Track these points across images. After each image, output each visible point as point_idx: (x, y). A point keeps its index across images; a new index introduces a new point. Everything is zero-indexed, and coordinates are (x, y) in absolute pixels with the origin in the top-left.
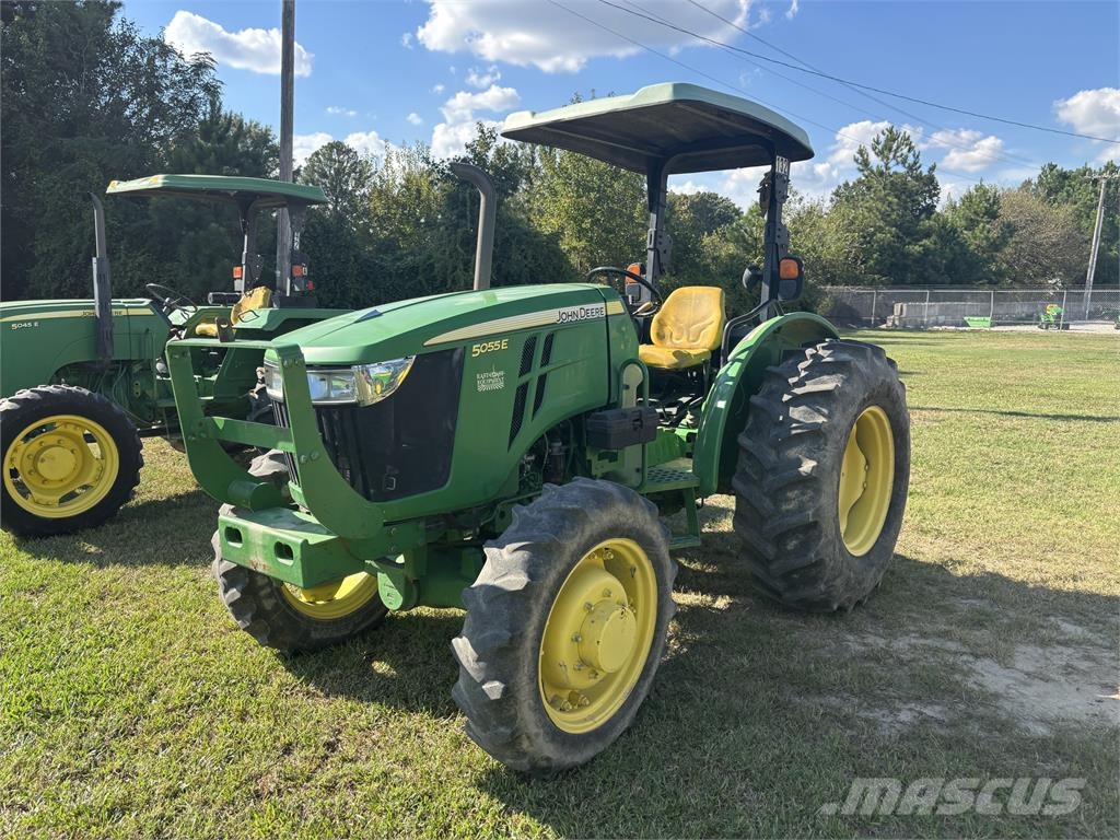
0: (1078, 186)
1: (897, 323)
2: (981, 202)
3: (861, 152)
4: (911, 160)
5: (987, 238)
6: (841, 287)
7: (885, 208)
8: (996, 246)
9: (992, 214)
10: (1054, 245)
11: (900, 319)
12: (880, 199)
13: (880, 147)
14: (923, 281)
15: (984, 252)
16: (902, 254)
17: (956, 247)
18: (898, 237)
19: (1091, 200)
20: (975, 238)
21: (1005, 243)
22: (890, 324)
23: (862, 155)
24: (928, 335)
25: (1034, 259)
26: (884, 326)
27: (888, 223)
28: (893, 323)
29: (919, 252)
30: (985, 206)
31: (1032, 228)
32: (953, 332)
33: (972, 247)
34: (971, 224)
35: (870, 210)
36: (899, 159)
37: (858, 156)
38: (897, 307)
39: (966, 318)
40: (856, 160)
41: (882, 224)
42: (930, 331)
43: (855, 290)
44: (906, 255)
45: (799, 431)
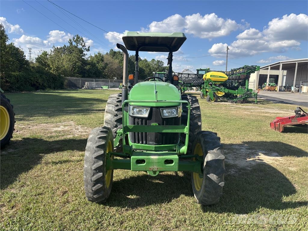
0: (118, 55)
1: (87, 87)
2: (100, 57)
3: (70, 40)
4: (83, 44)
5: (102, 66)
6: (70, 77)
7: (78, 56)
8: (104, 68)
9: (103, 61)
10: (116, 69)
11: (87, 86)
12: (76, 54)
13: (75, 40)
14: (89, 76)
15: (101, 70)
16: (84, 69)
17: (96, 68)
18: (82, 65)
19: (122, 59)
20: (99, 66)
21: (106, 68)
22: (85, 88)
23: (71, 41)
24: (95, 91)
25: (112, 72)
26: (83, 88)
27: (79, 60)
28: (86, 87)
29: (88, 69)
30: (100, 58)
31: (111, 64)
32: (101, 90)
33: (99, 68)
34: (98, 62)
35: (74, 56)
36: (80, 44)
37: (69, 41)
38: (86, 83)
39: (102, 86)
40: (69, 42)
41: (77, 60)
42: (96, 90)
43: (75, 78)
44: (85, 69)
45: (197, 116)
